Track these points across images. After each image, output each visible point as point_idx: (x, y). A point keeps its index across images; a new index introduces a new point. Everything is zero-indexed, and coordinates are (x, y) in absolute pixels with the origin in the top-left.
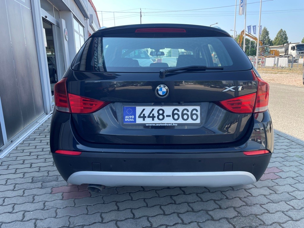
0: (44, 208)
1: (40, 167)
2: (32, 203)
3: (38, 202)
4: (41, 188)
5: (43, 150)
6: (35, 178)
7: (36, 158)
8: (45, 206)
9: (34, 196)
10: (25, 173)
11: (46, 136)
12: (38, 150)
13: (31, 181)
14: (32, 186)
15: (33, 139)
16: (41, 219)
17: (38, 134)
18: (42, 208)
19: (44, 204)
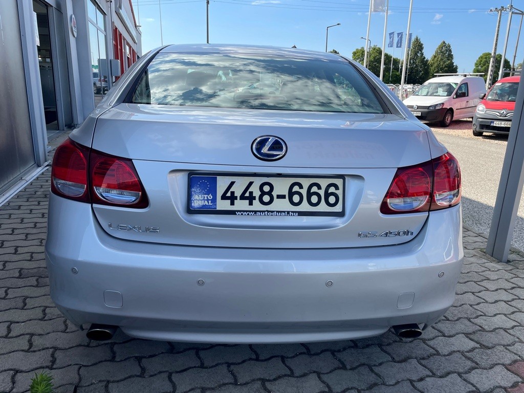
0: (44, 317)
1: (33, 253)
2: (23, 309)
3: (33, 308)
4: (37, 286)
5: (36, 226)
6: (26, 271)
7: (24, 238)
8: (45, 314)
9: (25, 299)
10: (6, 262)
11: (39, 203)
12: (26, 225)
13: (17, 275)
14: (20, 282)
15: (17, 208)
16: (39, 335)
17: (25, 200)
18: (40, 318)
19: (44, 310)
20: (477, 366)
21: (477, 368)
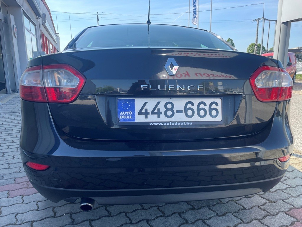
20: (268, 214)
21: (269, 215)
